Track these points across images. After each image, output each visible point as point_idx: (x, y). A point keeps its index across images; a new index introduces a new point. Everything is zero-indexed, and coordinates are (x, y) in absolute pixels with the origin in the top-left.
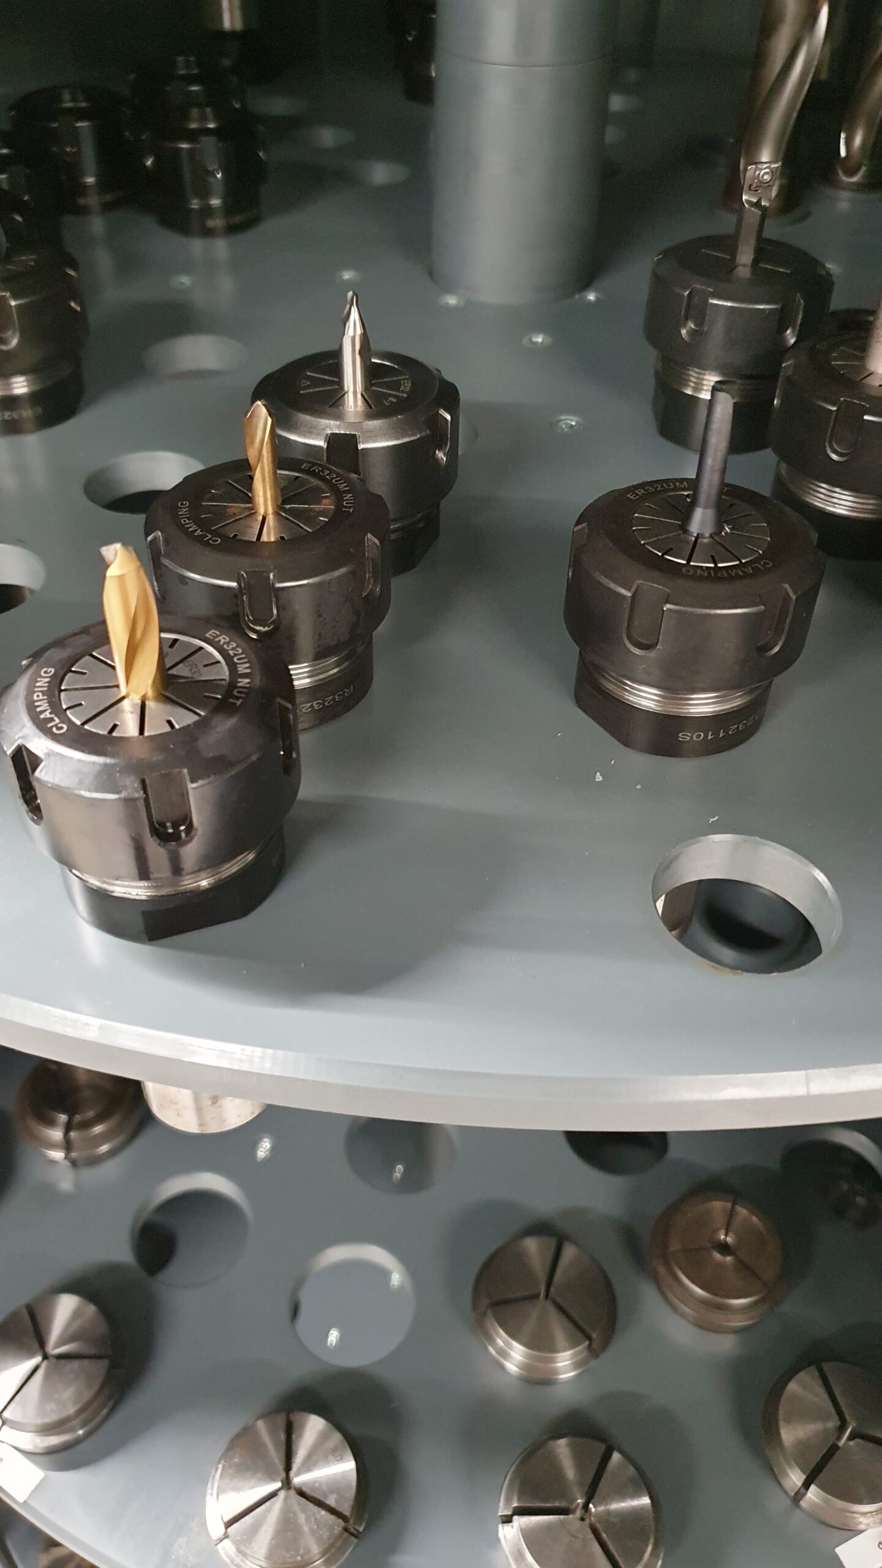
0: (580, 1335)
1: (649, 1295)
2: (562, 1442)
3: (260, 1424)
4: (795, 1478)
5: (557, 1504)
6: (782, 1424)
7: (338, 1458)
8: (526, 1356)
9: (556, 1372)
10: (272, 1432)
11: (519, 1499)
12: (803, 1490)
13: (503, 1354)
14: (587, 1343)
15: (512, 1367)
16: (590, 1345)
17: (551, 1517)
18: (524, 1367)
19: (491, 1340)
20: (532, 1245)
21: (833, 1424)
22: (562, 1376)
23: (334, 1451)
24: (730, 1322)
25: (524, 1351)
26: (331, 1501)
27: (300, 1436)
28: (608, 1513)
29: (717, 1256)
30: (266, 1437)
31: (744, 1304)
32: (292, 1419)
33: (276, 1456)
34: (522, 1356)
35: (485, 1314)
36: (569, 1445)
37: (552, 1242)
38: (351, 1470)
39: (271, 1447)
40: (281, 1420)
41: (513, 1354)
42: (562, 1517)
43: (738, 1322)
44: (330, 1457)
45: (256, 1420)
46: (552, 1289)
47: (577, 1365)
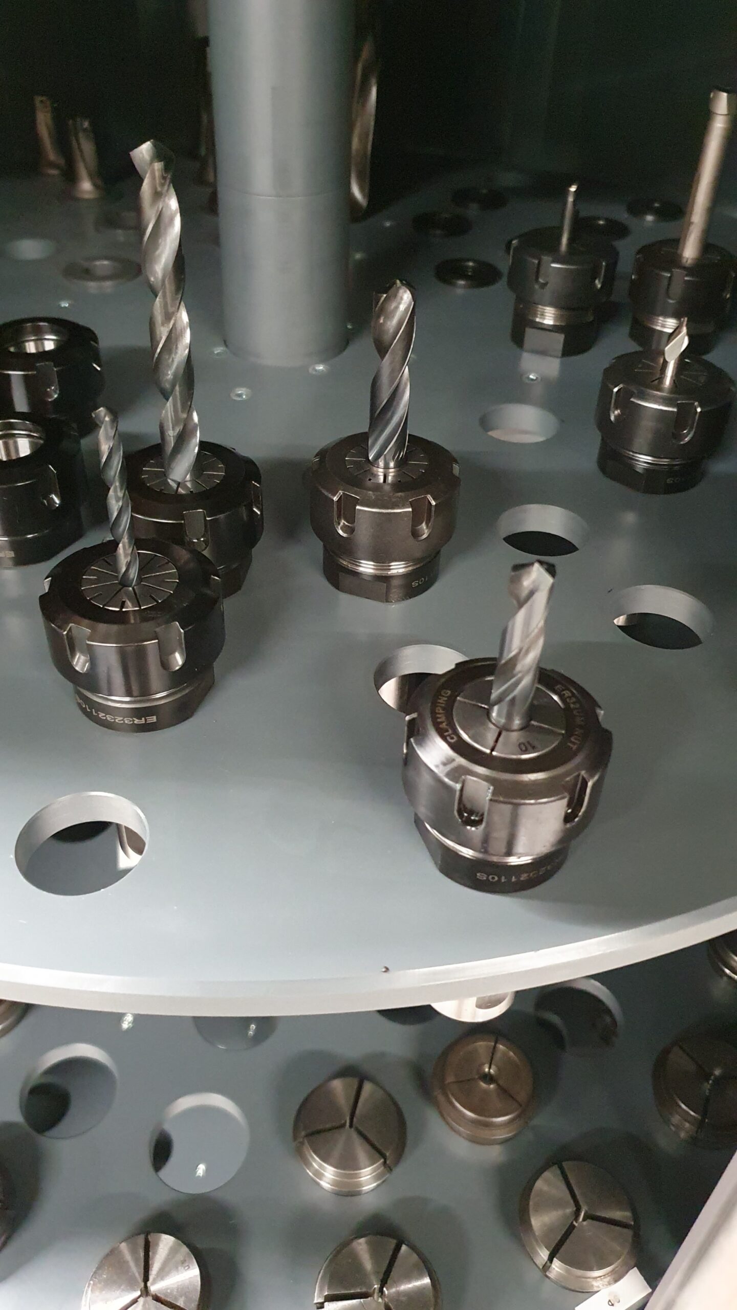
0: (377, 1155)
1: (433, 1118)
2: (362, 1240)
3: (123, 1246)
4: (543, 1254)
5: (360, 1291)
6: (531, 1212)
7: (187, 1268)
8: (337, 1175)
9: (360, 1185)
10: (133, 1251)
11: (328, 1292)
12: (548, 1263)
13: (319, 1175)
14: (382, 1160)
15: (325, 1184)
16: (385, 1162)
17: (354, 1301)
18: (335, 1183)
19: (308, 1164)
20: (338, 1085)
21: (570, 1210)
22: (364, 1188)
23: (183, 1262)
24: (494, 1136)
25: (334, 1171)
26: (181, 1302)
27: (155, 1253)
28: (399, 1293)
29: (483, 1085)
30: (128, 1257)
31: (505, 1120)
32: (150, 1239)
33: (136, 1271)
34: (334, 1176)
35: (302, 1143)
36: (367, 1243)
37: (355, 1082)
38: (196, 1276)
39: (132, 1264)
40: (141, 1240)
41: (326, 1174)
42: (362, 1300)
43: (502, 1135)
44: (180, 1268)
45: (120, 1243)
46: (355, 1119)
47: (377, 1178)
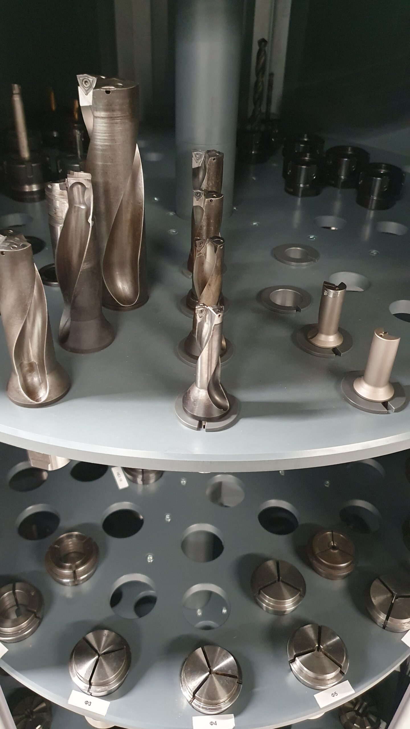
0: (296, 591)
4: (382, 617)
5: (309, 649)
6: (372, 599)
7: (227, 657)
11: (296, 652)
14: (299, 593)
17: (309, 654)
21: (389, 595)
23: (224, 656)
26: (230, 672)
28: (328, 646)
29: (332, 551)
31: (346, 565)
32: (204, 649)
35: (259, 593)
38: (232, 660)
42: (312, 653)
44: (224, 659)
46: (280, 578)
47: (297, 602)
